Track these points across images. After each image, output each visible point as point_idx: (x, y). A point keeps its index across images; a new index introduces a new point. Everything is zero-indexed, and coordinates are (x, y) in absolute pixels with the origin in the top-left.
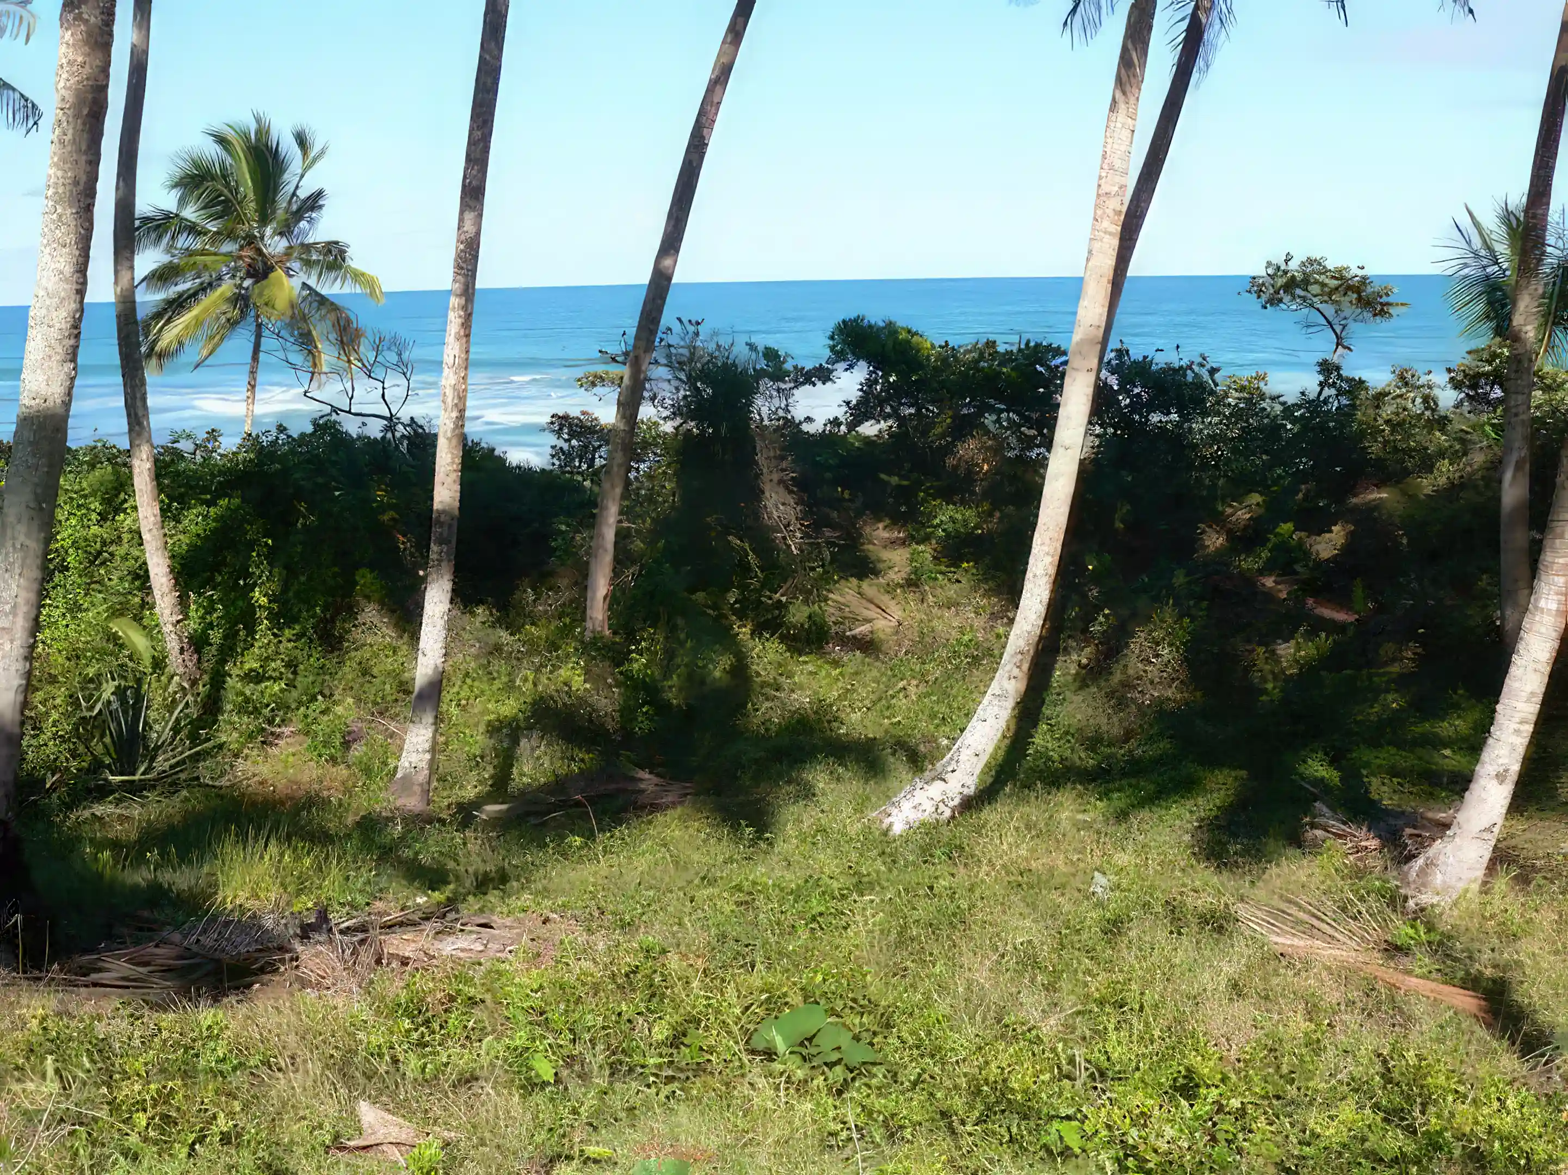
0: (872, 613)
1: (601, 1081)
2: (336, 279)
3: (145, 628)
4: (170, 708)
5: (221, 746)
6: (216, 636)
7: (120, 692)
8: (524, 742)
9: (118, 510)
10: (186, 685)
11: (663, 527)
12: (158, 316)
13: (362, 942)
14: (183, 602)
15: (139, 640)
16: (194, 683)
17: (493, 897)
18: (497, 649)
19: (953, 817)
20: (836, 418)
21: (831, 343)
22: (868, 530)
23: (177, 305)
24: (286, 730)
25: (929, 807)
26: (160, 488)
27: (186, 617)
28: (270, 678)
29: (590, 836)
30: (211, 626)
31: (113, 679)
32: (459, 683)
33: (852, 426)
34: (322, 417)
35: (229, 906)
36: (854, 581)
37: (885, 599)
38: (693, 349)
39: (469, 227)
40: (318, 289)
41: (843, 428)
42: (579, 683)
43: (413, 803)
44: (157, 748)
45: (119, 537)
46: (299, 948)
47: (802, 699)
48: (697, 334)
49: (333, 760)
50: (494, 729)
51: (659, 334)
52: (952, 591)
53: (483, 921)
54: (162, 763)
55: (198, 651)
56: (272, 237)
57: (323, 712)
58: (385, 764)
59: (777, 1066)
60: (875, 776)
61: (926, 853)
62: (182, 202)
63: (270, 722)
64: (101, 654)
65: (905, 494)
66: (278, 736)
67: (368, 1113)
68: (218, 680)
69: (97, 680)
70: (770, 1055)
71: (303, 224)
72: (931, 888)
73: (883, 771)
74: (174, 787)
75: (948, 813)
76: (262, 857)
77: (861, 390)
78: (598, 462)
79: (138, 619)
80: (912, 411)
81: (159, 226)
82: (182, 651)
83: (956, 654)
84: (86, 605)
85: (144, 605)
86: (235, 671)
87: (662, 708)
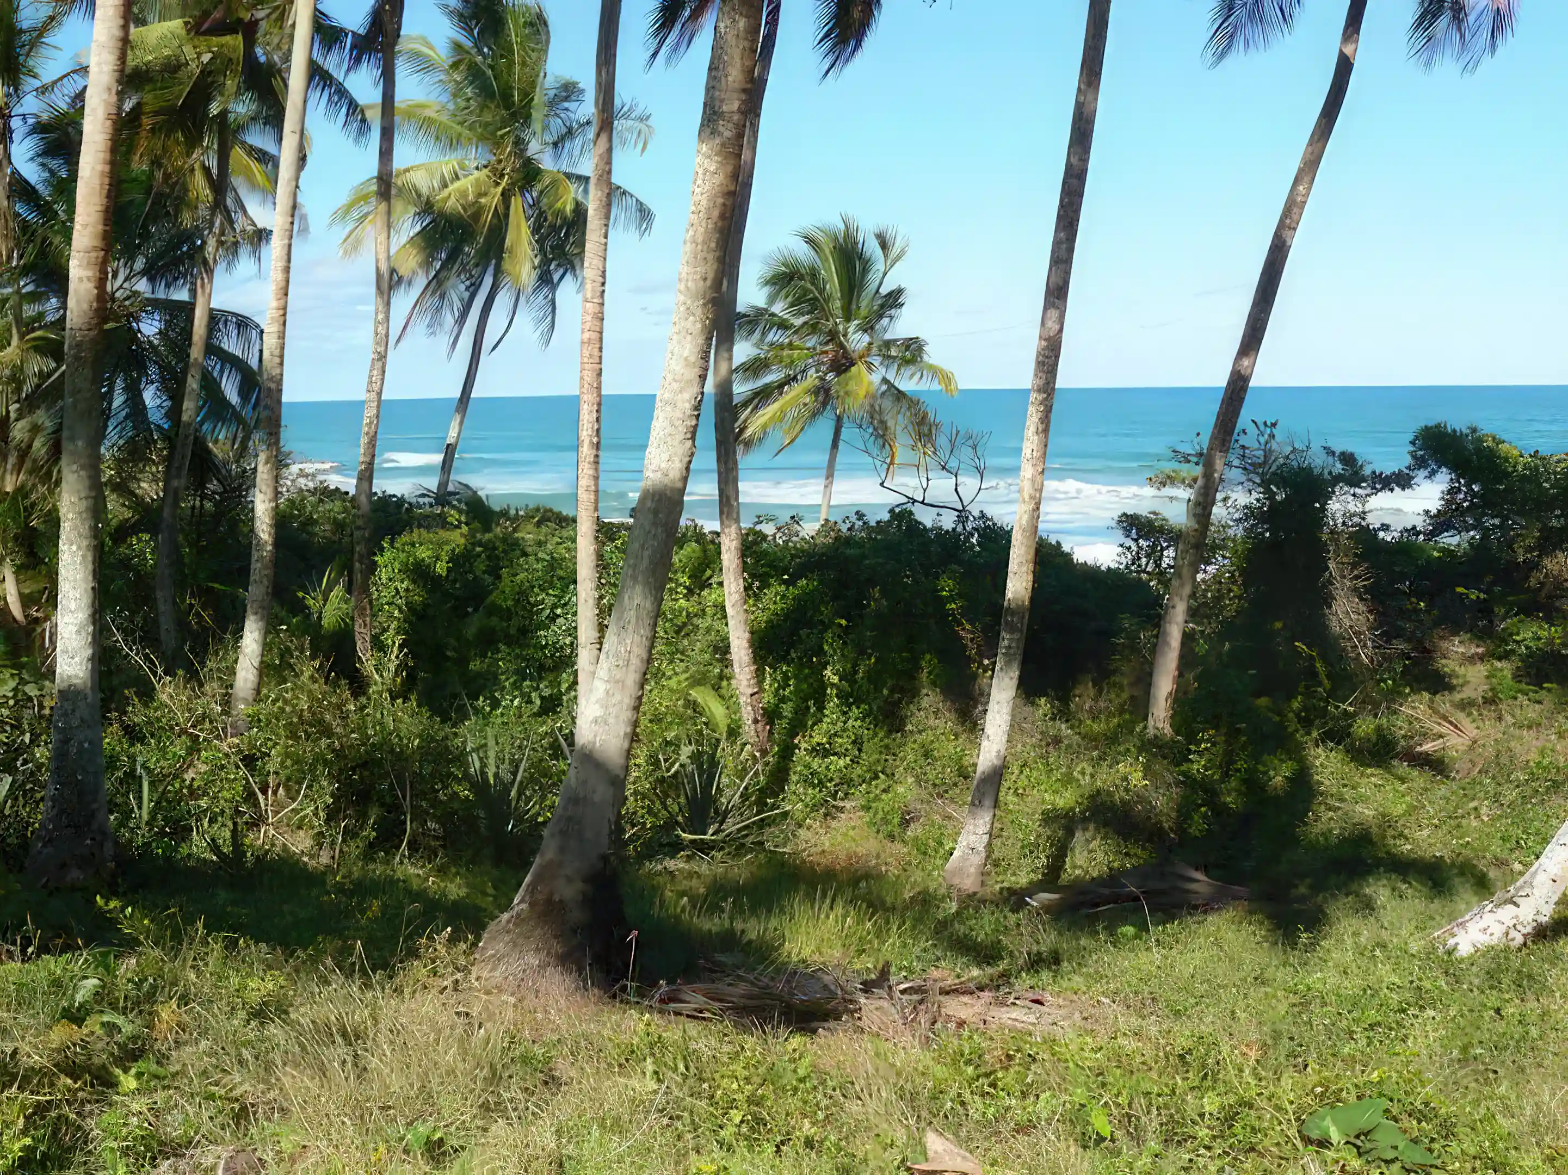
0: (1445, 729)
1: (1154, 1145)
2: (912, 376)
3: (721, 696)
4: (742, 774)
5: (785, 815)
6: (787, 709)
7: (696, 757)
8: (1079, 835)
9: (706, 585)
10: (758, 754)
11: (1228, 630)
12: (745, 404)
13: (921, 1002)
14: (759, 675)
15: (717, 710)
16: (764, 753)
17: (1045, 975)
18: (1057, 741)
19: (1525, 944)
20: (1414, 528)
21: (1412, 449)
22: (1444, 645)
23: (763, 396)
24: (848, 804)
25: (1498, 931)
26: (745, 567)
27: (761, 690)
28: (835, 754)
29: (1143, 928)
30: (783, 700)
31: (690, 743)
32: (1017, 772)
33: (1431, 535)
34: (898, 506)
35: (795, 959)
36: (1426, 695)
37: (1461, 716)
38: (1268, 453)
39: (1052, 325)
40: (896, 384)
41: (1421, 537)
42: (1137, 779)
43: (969, 883)
44: (727, 812)
45: (703, 610)
46: (863, 1001)
47: (1366, 812)
48: (1272, 436)
49: (891, 837)
50: (1049, 818)
51: (1235, 436)
52: (1533, 712)
53: (1035, 998)
54: (731, 826)
55: (771, 722)
56: (854, 333)
57: (884, 791)
58: (941, 844)
59: (1330, 1154)
60: (1440, 893)
61: (1493, 978)
62: (772, 299)
63: (834, 796)
64: (682, 720)
65: (1484, 609)
66: (841, 810)
67: (935, 1143)
68: (787, 752)
69: (674, 744)
70: (1324, 1143)
71: (885, 321)
72: (1498, 1011)
73: (1449, 890)
74: (740, 850)
75: (1519, 939)
76: (828, 917)
77: (1443, 498)
78: (1166, 562)
79: (717, 688)
80: (1496, 521)
81: (750, 322)
82: (756, 721)
83: (1533, 777)
84: (669, 673)
85: (721, 677)
86: (804, 745)
87: (1219, 810)
